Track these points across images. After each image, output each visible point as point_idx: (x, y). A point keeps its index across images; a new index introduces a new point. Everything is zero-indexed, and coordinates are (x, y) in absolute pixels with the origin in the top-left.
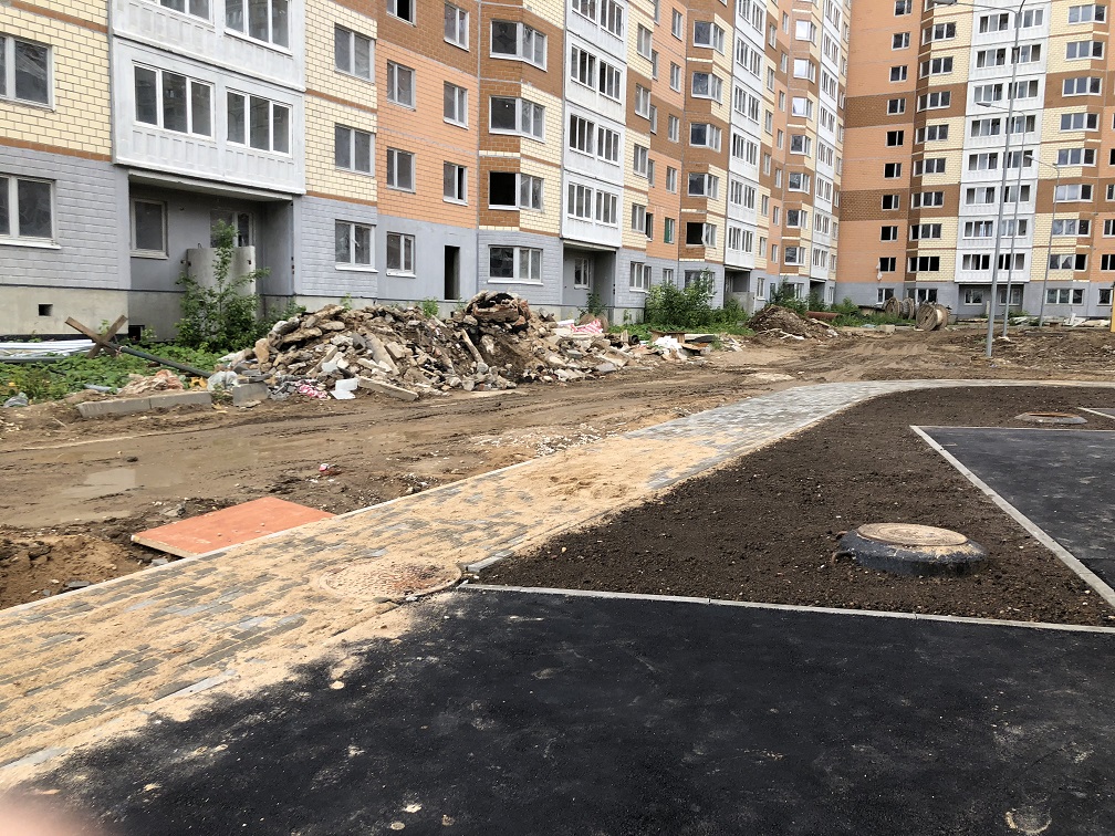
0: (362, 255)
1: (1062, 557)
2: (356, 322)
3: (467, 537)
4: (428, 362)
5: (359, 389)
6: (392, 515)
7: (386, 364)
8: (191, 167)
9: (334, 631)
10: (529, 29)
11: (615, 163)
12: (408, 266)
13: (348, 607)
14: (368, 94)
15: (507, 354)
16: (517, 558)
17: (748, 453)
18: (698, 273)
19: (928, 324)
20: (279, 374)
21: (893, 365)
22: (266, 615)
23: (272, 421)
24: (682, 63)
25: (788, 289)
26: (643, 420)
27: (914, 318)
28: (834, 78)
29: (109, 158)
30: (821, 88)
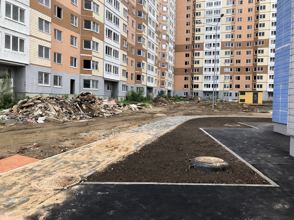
0: (46, 81)
1: (247, 164)
2: (44, 101)
3: (82, 166)
4: (66, 112)
5: (46, 120)
6: (58, 160)
7: (54, 112)
9: (40, 202)
10: (94, 23)
11: (118, 59)
12: (60, 85)
13: (45, 193)
14: (49, 38)
15: (89, 109)
16: (98, 172)
17: (159, 136)
18: (140, 88)
19: (197, 101)
20: (20, 116)
21: (190, 112)
22: (16, 198)
23: (18, 130)
24: (134, 34)
25: (162, 92)
26: (129, 127)
27: (193, 99)
28: (172, 40)
30: (169, 42)
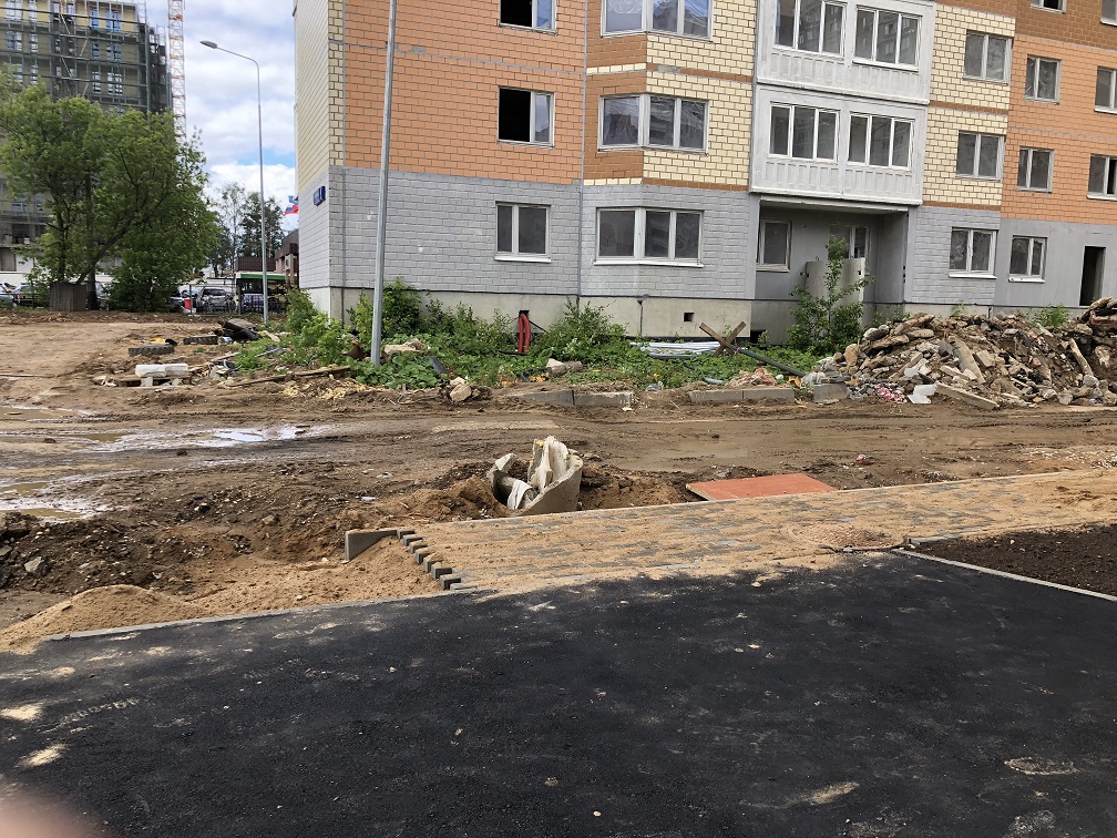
0: (980, 261)
2: (946, 331)
3: (930, 520)
4: (1022, 372)
5: (936, 394)
7: (972, 372)
8: (814, 188)
9: (776, 557)
12: (1035, 271)
13: (797, 546)
14: (999, 96)
16: (962, 540)
20: (863, 377)
22: (737, 540)
23: (842, 417)
29: (746, 188)
